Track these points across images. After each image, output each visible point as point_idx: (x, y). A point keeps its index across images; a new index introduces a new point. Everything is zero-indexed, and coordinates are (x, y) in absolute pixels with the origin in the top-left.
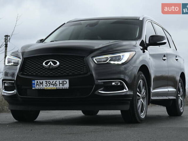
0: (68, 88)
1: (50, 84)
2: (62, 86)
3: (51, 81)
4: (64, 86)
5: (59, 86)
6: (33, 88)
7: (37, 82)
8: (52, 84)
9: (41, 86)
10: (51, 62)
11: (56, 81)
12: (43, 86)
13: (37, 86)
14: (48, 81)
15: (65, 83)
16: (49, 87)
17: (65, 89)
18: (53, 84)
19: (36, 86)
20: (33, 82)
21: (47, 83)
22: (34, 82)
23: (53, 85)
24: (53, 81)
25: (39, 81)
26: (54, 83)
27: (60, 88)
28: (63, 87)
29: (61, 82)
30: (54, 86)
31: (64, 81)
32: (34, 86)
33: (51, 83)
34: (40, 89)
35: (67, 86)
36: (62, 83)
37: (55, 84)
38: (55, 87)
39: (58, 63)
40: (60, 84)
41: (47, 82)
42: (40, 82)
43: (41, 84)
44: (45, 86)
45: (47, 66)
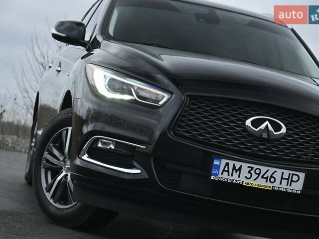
0: (299, 192)
1: (259, 174)
2: (287, 185)
3: (264, 169)
4: (290, 185)
5: (281, 184)
6: (212, 177)
7: (227, 164)
8: (263, 177)
9: (236, 175)
10: (267, 122)
11: (276, 171)
12: (239, 177)
13: (225, 174)
14: (255, 167)
15: (295, 178)
16: (254, 183)
17: (291, 194)
18: (265, 176)
19: (222, 174)
20: (216, 162)
21: (252, 172)
22: (218, 164)
23: (265, 180)
24: (268, 170)
25: (231, 163)
26: (269, 174)
27: (280, 189)
28: (288, 187)
29: (286, 176)
30: (267, 181)
31: (293, 175)
32: (214, 171)
33: (261, 174)
34: (232, 183)
35: (297, 187)
36: (288, 179)
37: (272, 177)
38: (271, 185)
39: (284, 130)
40: (283, 180)
41: (252, 168)
42: (234, 165)
43: (236, 172)
44: (246, 177)
45: (257, 130)
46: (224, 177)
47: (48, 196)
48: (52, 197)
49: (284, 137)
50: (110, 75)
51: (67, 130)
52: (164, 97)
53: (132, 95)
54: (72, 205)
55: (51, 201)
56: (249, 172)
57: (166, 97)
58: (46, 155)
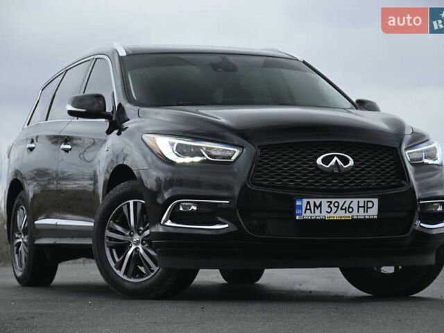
0: (376, 217)
1: (338, 207)
2: (364, 212)
3: (341, 201)
4: (367, 212)
5: (358, 212)
6: (297, 218)
7: (308, 203)
8: (342, 209)
9: (317, 211)
10: (336, 158)
11: (352, 202)
12: (321, 212)
13: (308, 212)
14: (333, 200)
15: (370, 204)
16: (335, 215)
17: (370, 220)
18: (344, 208)
19: (305, 212)
20: (298, 203)
21: (332, 206)
22: (300, 204)
23: (344, 211)
24: (345, 202)
25: (312, 201)
26: (346, 205)
27: (359, 217)
28: (365, 214)
29: (361, 204)
30: (346, 212)
31: (368, 202)
32: (298, 212)
33: (340, 207)
34: (316, 220)
35: (373, 212)
36: (364, 207)
37: (349, 207)
38: (350, 215)
39: (351, 163)
40: (360, 209)
41: (331, 202)
42: (314, 202)
43: (318, 208)
44: (327, 212)
45: (328, 166)
46: (308, 215)
47: (120, 273)
48: (126, 273)
49: (353, 168)
50: (177, 141)
51: (128, 204)
52: (235, 152)
53: (203, 156)
54: (151, 276)
55: (125, 278)
56: (329, 206)
57: (237, 152)
58: (108, 233)
